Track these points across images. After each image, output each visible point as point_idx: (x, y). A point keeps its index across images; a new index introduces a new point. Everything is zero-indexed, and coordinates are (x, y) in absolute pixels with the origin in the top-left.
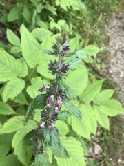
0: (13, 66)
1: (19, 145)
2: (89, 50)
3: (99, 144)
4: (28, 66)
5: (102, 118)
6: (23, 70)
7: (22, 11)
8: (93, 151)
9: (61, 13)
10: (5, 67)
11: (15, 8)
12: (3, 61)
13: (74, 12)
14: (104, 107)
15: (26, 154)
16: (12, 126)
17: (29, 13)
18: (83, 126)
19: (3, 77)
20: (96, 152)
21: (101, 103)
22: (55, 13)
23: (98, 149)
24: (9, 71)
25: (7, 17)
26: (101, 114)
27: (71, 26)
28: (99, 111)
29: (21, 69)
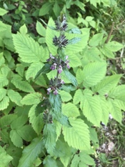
0: (37, 52)
1: (33, 116)
2: (111, 46)
3: (114, 141)
4: (50, 53)
5: (115, 111)
6: (45, 56)
7: (53, 6)
8: (107, 147)
9: (91, 9)
10: (31, 51)
11: (47, 3)
12: (29, 46)
13: (104, 9)
14: (119, 101)
15: (39, 125)
16: (30, 100)
17: (59, 8)
18: (94, 114)
19: (28, 59)
20: (109, 149)
21: (116, 97)
22: (83, 9)
23: (111, 146)
24: (33, 55)
25: (39, 11)
26: (115, 107)
27: (99, 22)
28: (113, 104)
29: (43, 55)
